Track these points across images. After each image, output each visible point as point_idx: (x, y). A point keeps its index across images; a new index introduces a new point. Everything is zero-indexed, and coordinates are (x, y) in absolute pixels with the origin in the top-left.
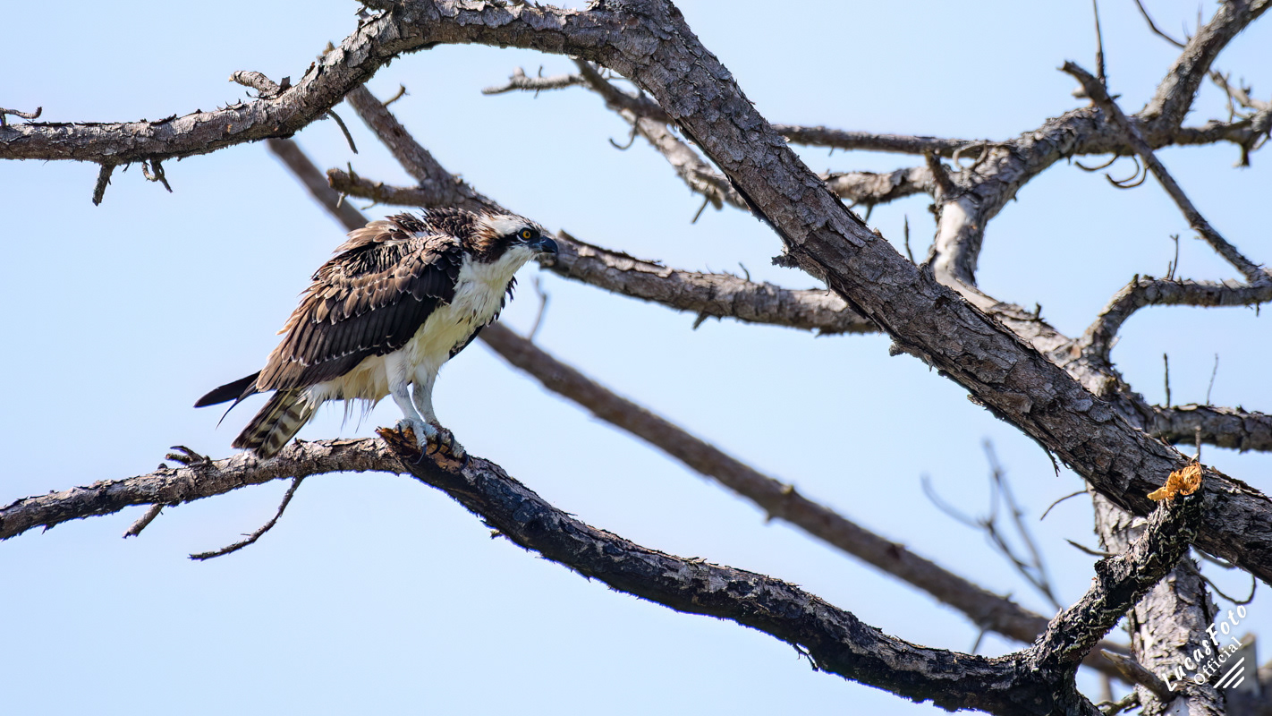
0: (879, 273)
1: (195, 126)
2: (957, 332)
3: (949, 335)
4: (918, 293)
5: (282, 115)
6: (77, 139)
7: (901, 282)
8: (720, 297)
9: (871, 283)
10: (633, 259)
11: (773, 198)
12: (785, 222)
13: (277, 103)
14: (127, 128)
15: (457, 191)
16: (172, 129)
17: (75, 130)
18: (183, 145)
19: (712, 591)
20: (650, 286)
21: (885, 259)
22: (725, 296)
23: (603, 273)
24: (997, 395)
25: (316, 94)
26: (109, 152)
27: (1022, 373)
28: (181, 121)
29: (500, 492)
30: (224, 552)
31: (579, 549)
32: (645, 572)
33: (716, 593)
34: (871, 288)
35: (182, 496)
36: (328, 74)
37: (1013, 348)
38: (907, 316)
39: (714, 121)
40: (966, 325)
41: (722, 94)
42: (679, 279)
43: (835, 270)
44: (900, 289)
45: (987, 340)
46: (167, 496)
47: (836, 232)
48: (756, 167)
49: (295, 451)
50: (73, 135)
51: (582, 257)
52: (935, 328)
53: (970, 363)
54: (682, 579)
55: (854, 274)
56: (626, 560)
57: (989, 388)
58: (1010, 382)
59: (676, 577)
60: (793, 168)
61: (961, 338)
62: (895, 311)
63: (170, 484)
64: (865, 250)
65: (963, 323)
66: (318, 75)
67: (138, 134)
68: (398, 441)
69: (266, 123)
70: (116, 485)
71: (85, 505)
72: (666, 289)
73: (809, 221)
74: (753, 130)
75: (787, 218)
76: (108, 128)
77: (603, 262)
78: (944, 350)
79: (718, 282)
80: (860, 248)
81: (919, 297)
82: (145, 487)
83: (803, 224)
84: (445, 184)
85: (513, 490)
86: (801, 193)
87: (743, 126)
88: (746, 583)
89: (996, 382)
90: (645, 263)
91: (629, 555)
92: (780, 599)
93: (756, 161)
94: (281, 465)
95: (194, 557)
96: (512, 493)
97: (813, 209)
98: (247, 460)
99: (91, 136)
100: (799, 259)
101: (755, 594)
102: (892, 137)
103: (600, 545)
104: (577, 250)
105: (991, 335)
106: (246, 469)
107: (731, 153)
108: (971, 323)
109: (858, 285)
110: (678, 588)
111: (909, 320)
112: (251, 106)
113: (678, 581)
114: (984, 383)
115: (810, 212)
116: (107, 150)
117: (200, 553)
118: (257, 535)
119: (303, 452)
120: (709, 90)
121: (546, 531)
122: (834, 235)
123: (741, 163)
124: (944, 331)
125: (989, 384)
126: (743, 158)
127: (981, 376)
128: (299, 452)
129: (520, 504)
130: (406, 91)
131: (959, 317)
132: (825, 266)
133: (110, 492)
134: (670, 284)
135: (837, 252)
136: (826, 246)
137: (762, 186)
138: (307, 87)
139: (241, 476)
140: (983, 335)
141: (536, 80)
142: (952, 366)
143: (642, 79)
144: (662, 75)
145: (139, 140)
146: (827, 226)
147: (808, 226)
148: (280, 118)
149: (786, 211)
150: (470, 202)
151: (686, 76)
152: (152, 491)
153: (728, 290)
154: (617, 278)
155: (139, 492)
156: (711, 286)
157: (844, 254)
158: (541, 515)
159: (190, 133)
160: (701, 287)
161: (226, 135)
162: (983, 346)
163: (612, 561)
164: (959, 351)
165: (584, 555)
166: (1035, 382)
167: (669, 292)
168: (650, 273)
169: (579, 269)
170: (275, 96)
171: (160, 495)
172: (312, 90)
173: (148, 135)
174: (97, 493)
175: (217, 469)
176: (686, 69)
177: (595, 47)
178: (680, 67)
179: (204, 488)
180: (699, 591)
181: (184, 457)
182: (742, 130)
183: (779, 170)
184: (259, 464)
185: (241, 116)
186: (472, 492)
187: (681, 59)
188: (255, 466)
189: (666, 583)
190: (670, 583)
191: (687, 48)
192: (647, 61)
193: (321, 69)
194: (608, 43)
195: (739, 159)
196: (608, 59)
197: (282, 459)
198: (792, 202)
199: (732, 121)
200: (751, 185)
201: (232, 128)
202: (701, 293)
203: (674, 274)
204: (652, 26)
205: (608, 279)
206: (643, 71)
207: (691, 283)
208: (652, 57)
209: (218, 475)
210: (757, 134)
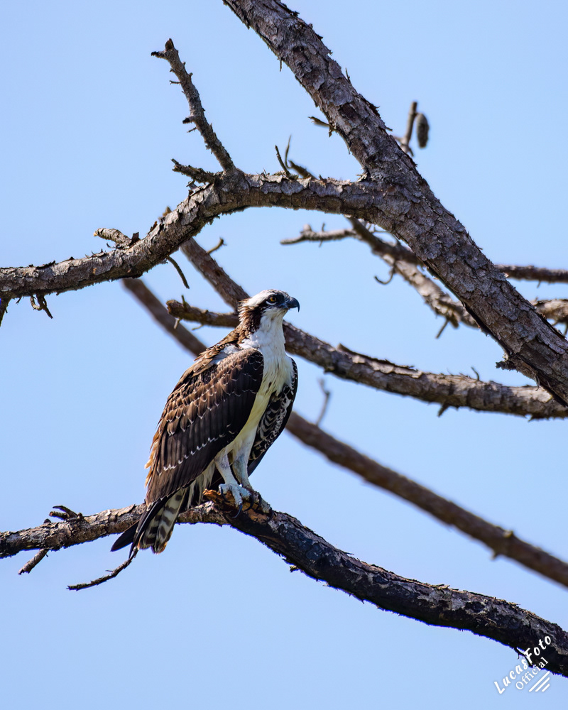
1: (69, 269)
5: (133, 261)
8: (457, 392)
10: (393, 365)
11: (497, 319)
12: (505, 337)
13: (130, 252)
14: (19, 271)
16: (52, 272)
18: (60, 284)
19: (454, 610)
20: (406, 385)
22: (461, 391)
23: (371, 376)
25: (158, 245)
26: (6, 289)
28: (59, 265)
29: (296, 537)
30: (93, 584)
31: (356, 579)
32: (404, 595)
33: (457, 611)
35: (62, 543)
36: (166, 231)
39: (452, 262)
41: (458, 242)
42: (427, 379)
46: (51, 543)
47: (543, 343)
48: (483, 296)
51: (355, 364)
54: (432, 600)
55: (556, 374)
56: (390, 587)
59: (427, 600)
60: (511, 297)
63: (53, 535)
64: (565, 357)
66: (160, 231)
67: (27, 276)
68: (221, 500)
69: (121, 266)
70: (13, 535)
72: (418, 387)
73: (523, 335)
74: (481, 269)
75: (507, 333)
76: (5, 272)
77: (371, 367)
79: (456, 381)
80: (561, 355)
82: (34, 537)
83: (519, 338)
85: (306, 536)
86: (517, 315)
87: (473, 266)
88: (478, 603)
90: (402, 368)
91: (392, 583)
92: (504, 614)
93: (484, 291)
94: (134, 519)
95: (71, 588)
96: (305, 539)
97: (526, 327)
98: (109, 516)
100: (516, 364)
101: (486, 611)
103: (371, 576)
104: (351, 359)
106: (109, 522)
107: (465, 285)
109: (560, 382)
110: (429, 608)
112: (110, 254)
113: (429, 602)
115: (524, 329)
116: (5, 287)
117: (76, 585)
118: (118, 572)
120: (448, 239)
121: (331, 567)
122: (542, 346)
123: (472, 293)
126: (473, 289)
129: (312, 547)
130: (224, 243)
132: (535, 369)
133: (9, 540)
134: (420, 383)
135: (544, 358)
136: (536, 354)
137: (488, 310)
138: (152, 240)
139: (106, 528)
141: (320, 234)
143: (399, 232)
144: (413, 229)
145: (28, 280)
146: (536, 339)
147: (522, 339)
148: (132, 263)
149: (506, 328)
151: (432, 229)
152: (40, 539)
153: (464, 387)
154: (382, 379)
156: (451, 385)
157: (549, 359)
158: (327, 554)
159: (66, 274)
160: (444, 385)
161: (92, 275)
163: (379, 588)
165: (359, 583)
167: (420, 389)
168: (406, 375)
169: (353, 372)
170: (128, 247)
171: (46, 543)
172: (155, 242)
173: (34, 276)
175: (87, 522)
176: (431, 224)
177: (364, 208)
178: (427, 223)
179: (78, 537)
180: (444, 610)
181: (63, 514)
182: (473, 269)
183: (501, 298)
184: (119, 518)
185: (103, 261)
186: (275, 537)
187: (427, 217)
188: (115, 520)
189: (420, 604)
190: (422, 604)
191: (432, 209)
192: (402, 218)
193: (162, 227)
194: (373, 206)
195: (470, 290)
196: (373, 217)
197: (135, 514)
198: (510, 321)
199: (465, 262)
200: (480, 310)
201: (96, 271)
202: (443, 389)
203: (423, 376)
204: (406, 192)
205: (375, 380)
206: (399, 226)
207: (436, 382)
208: (406, 215)
209: (89, 527)
210: (484, 272)
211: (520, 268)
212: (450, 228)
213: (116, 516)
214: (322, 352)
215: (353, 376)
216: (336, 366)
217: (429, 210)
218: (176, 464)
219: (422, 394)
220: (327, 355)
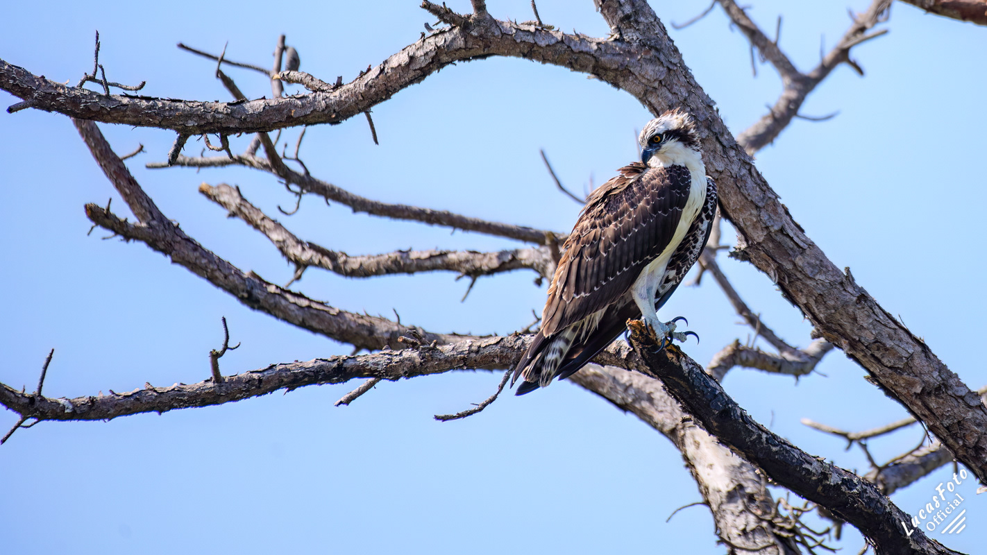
0: (817, 271)
1: (264, 108)
2: (872, 323)
3: (865, 325)
4: (845, 290)
5: (338, 106)
6: (165, 111)
7: (832, 279)
8: (378, 334)
9: (810, 278)
10: (308, 299)
11: (743, 203)
12: (748, 223)
13: (335, 96)
14: (208, 106)
15: (175, 232)
16: (244, 110)
17: (163, 104)
18: (253, 123)
19: (832, 484)
20: (322, 320)
21: (821, 261)
22: (382, 333)
23: (286, 307)
24: (896, 376)
25: (374, 89)
26: (190, 124)
27: (917, 361)
28: (252, 103)
29: (702, 384)
30: (460, 416)
31: (751, 437)
32: (792, 461)
33: (834, 485)
34: (809, 282)
35: (406, 373)
36: (388, 75)
37: (910, 341)
38: (834, 308)
39: (704, 137)
40: (878, 319)
41: (710, 116)
42: (345, 317)
43: (782, 266)
44: (831, 285)
45: (892, 332)
46: (392, 372)
47: (788, 235)
48: (732, 177)
49: (515, 342)
50: (162, 107)
51: (271, 293)
52: (855, 319)
53: (878, 350)
54: (814, 471)
55: (798, 270)
56: (780, 451)
57: (890, 371)
58: (908, 367)
59: (811, 469)
60: (759, 182)
61: (874, 329)
62: (825, 302)
63: (396, 362)
64: (808, 251)
65: (876, 317)
66: (379, 74)
67: (216, 111)
69: (323, 110)
70: (349, 360)
71: (325, 374)
72: (335, 324)
73: (769, 224)
74: (732, 148)
75: (751, 220)
76: (191, 104)
77: (286, 299)
78: (860, 337)
79: (376, 323)
80: (804, 250)
81: (844, 293)
82: (374, 364)
83: (764, 226)
84: (167, 226)
85: (711, 384)
86: (765, 201)
87: (725, 143)
88: (852, 480)
89: (896, 366)
90: (318, 303)
91: (782, 447)
92: (872, 497)
93: (733, 172)
94: (502, 352)
95: (437, 418)
96: (710, 387)
97: (772, 215)
98: (470, 346)
99: (177, 109)
100: (752, 255)
101: (858, 490)
102: (500, 225)
103: (764, 436)
104: (266, 288)
105: (895, 329)
106: (469, 353)
107: (714, 164)
108: (881, 317)
109: (799, 279)
110: (810, 479)
111: (836, 310)
112: (311, 97)
113: (811, 472)
114: (887, 366)
115: (770, 217)
116: (190, 121)
117: (443, 415)
118: (485, 406)
119: (523, 342)
120: (701, 112)
121: (731, 419)
122: (785, 238)
123: (721, 173)
124: (861, 322)
125: (891, 368)
126: (723, 168)
127: (885, 361)
128: (519, 342)
129: (716, 396)
130: (144, 149)
131: (874, 312)
132: (776, 262)
133: (345, 365)
134: (338, 321)
135: (786, 250)
136: (779, 245)
137: (735, 193)
138: (366, 85)
139: (464, 359)
140: (890, 328)
141: (199, 159)
142: (863, 351)
143: (650, 99)
144: (666, 97)
145: (217, 116)
146: (782, 230)
147: (767, 228)
148: (336, 108)
149: (751, 214)
150: (184, 242)
151: (685, 100)
152: (379, 367)
153: (385, 329)
154: (297, 312)
155: (369, 367)
156: (371, 325)
157: (791, 253)
158: (730, 406)
159: (260, 114)
160: (363, 325)
161: (289, 117)
162: (891, 338)
163: (770, 450)
164: (871, 338)
165: (753, 442)
166: (926, 369)
167: (337, 327)
168: (323, 311)
169: (267, 302)
170: (332, 91)
171: (386, 370)
172: (371, 86)
173: (225, 112)
174: (335, 365)
175: (441, 352)
176: (685, 94)
177: (616, 70)
178: (681, 92)
179: (427, 367)
180: (823, 483)
181: (413, 342)
182: (724, 147)
183: (749, 181)
184: (481, 349)
185: (302, 104)
186: (684, 381)
187: (681, 86)
188: (477, 352)
189: (804, 473)
190: (806, 473)
191: (686, 78)
192: (656, 84)
193: (382, 71)
194: (626, 68)
195: (720, 169)
196: (624, 81)
197: (503, 347)
198: (757, 207)
199: (717, 138)
200: (727, 191)
201: (295, 113)
202: (362, 329)
203: (340, 313)
204: (662, 57)
205: (290, 313)
206: (652, 92)
207: (355, 321)
208: (660, 82)
209: (442, 357)
210: (734, 152)
211: (435, 212)
212: (702, 101)
213: (479, 347)
214: (236, 277)
215: (267, 306)
216: (250, 293)
217: (683, 79)
218: (591, 290)
219: (339, 333)
220: (241, 281)
